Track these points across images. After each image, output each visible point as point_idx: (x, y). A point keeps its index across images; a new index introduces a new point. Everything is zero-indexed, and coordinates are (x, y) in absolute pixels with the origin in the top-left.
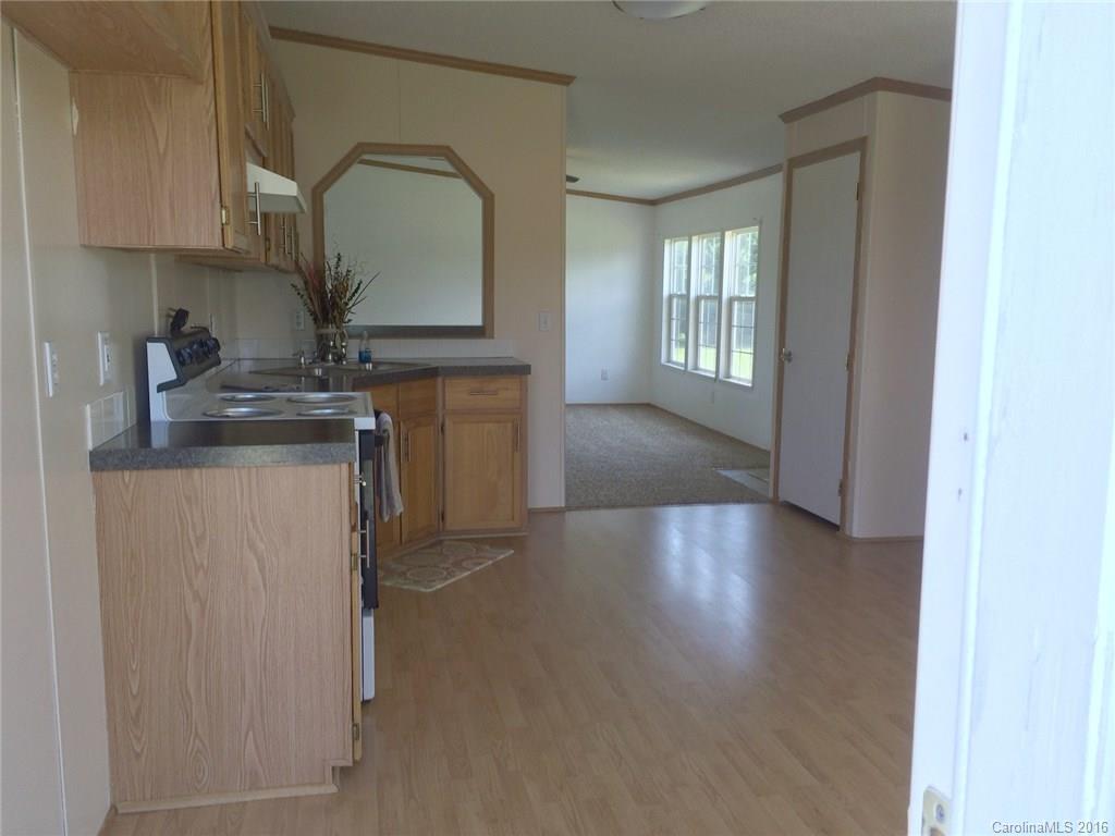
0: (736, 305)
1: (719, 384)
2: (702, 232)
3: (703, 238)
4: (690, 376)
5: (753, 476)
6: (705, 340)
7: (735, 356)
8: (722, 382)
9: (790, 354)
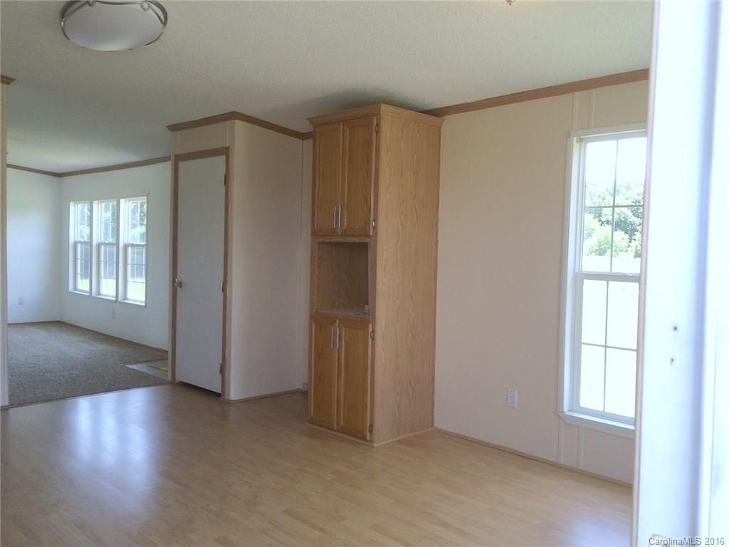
0: (130, 249)
1: (118, 304)
2: (101, 198)
3: (102, 203)
4: (94, 300)
5: (151, 367)
6: (105, 274)
7: (130, 285)
8: (121, 303)
9: (181, 283)
